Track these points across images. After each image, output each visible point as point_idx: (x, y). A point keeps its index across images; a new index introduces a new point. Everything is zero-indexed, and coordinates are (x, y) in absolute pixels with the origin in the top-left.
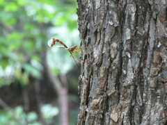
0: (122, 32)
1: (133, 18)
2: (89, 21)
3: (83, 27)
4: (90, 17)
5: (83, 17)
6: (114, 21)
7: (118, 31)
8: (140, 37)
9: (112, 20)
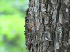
0: (54, 45)
1: (61, 36)
2: (32, 38)
3: (29, 42)
4: (33, 36)
5: (29, 36)
6: (48, 38)
7: (51, 44)
8: (65, 47)
9: (47, 37)
